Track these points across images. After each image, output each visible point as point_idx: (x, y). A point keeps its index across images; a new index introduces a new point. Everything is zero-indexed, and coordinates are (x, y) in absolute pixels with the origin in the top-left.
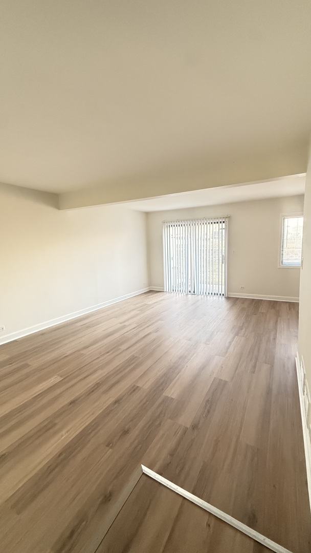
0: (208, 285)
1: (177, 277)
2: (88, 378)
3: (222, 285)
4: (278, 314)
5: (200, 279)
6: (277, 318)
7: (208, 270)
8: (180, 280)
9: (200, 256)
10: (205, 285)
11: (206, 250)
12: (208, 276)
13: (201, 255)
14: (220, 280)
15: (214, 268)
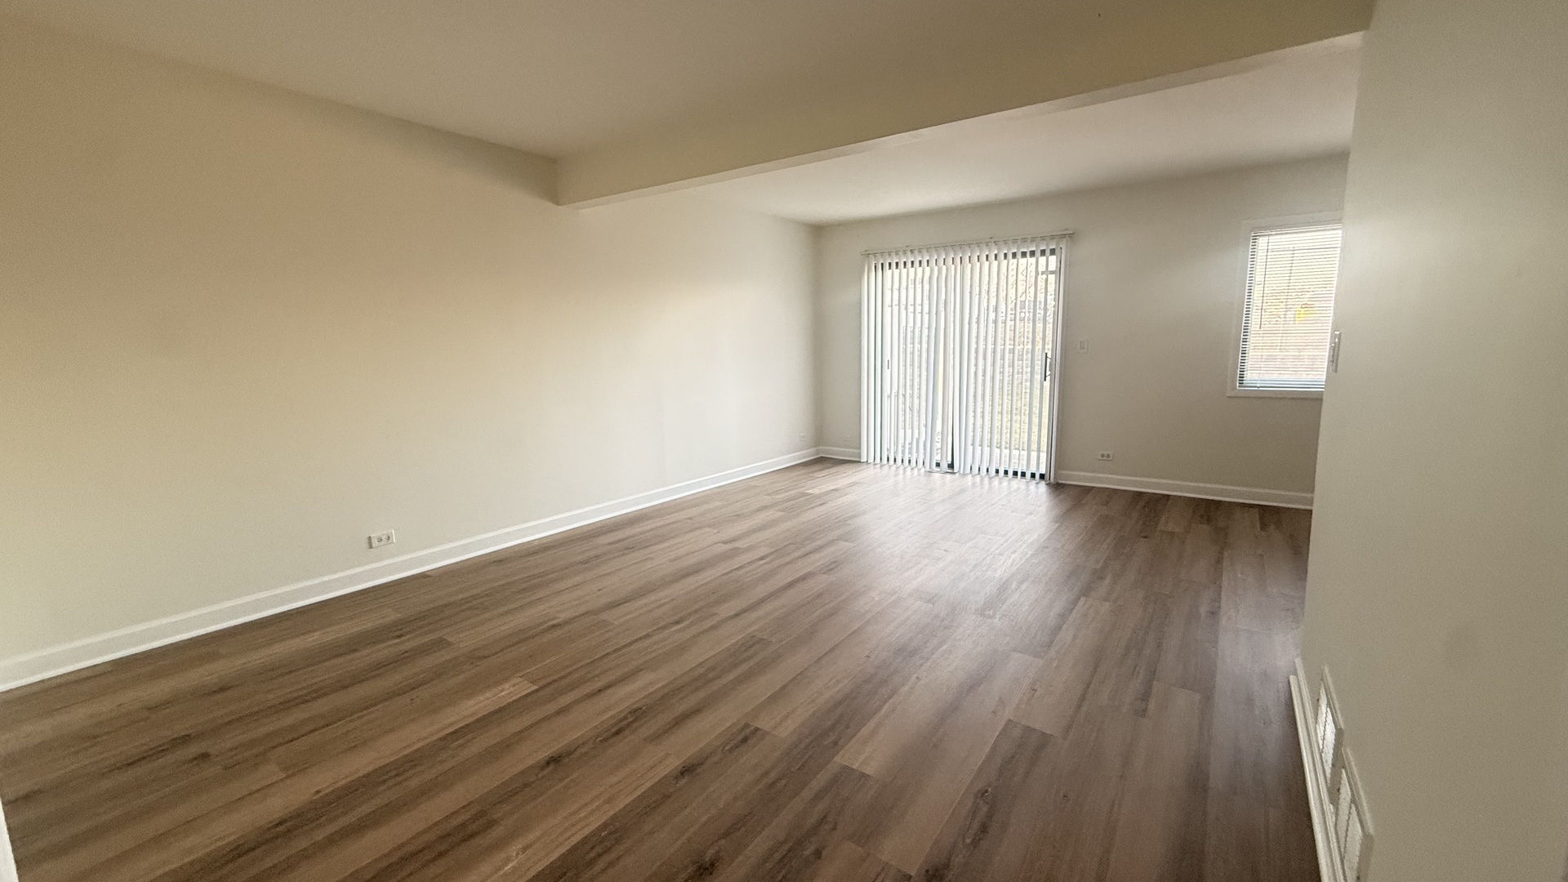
0: (997, 451)
1: (901, 424)
2: (609, 691)
3: (1039, 450)
4: (1222, 540)
5: (970, 434)
6: (1221, 553)
7: (997, 409)
8: (909, 432)
9: (973, 369)
10: (987, 450)
11: (994, 352)
12: (997, 424)
13: (976, 365)
14: (1034, 438)
15: (1017, 404)
